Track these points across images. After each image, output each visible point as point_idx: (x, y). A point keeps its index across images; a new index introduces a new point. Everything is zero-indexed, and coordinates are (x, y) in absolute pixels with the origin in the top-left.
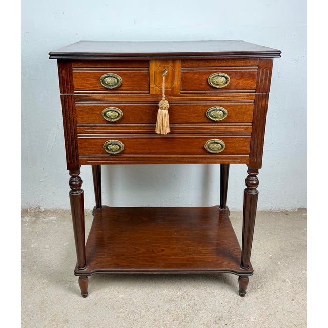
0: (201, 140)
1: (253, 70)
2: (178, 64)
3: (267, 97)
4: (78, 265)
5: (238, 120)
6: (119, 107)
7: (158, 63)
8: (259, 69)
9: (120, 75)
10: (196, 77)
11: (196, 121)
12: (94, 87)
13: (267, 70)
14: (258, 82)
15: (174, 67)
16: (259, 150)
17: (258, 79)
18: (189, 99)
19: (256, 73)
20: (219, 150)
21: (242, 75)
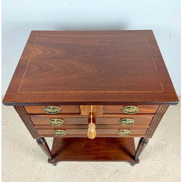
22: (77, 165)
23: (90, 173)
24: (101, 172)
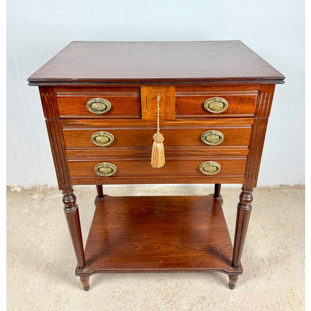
0: (196, 162)
1: (253, 95)
2: (172, 89)
3: (266, 122)
4: (79, 266)
5: (235, 143)
6: (109, 131)
7: (150, 89)
8: (260, 93)
9: (109, 99)
10: (191, 101)
11: (191, 145)
12: (81, 112)
13: (268, 95)
14: (257, 107)
15: (167, 92)
16: (255, 171)
17: (258, 104)
18: (183, 124)
19: (256, 98)
20: (214, 172)
21: (241, 100)
22: (128, 290)
23: (152, 303)
24: (174, 301)
